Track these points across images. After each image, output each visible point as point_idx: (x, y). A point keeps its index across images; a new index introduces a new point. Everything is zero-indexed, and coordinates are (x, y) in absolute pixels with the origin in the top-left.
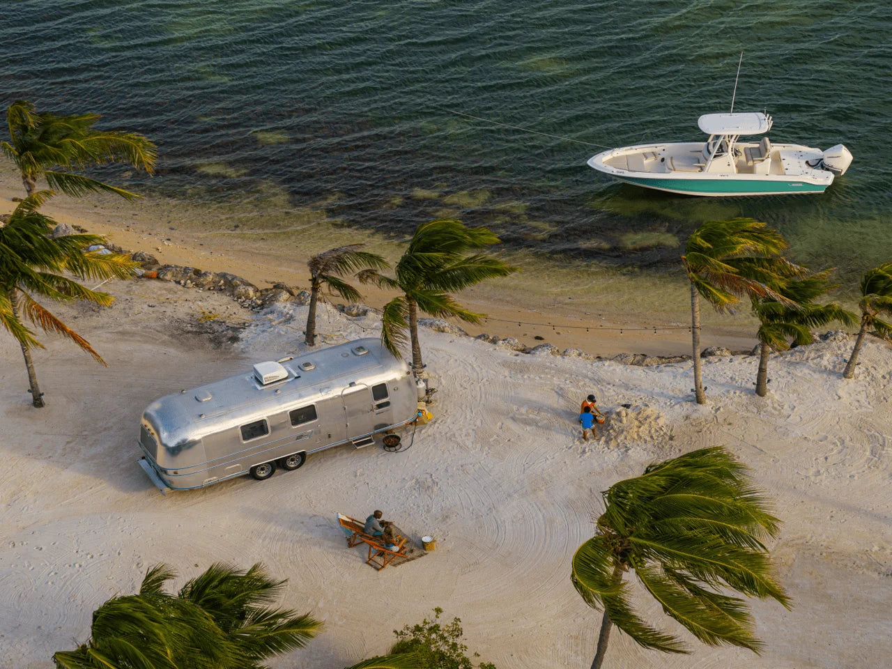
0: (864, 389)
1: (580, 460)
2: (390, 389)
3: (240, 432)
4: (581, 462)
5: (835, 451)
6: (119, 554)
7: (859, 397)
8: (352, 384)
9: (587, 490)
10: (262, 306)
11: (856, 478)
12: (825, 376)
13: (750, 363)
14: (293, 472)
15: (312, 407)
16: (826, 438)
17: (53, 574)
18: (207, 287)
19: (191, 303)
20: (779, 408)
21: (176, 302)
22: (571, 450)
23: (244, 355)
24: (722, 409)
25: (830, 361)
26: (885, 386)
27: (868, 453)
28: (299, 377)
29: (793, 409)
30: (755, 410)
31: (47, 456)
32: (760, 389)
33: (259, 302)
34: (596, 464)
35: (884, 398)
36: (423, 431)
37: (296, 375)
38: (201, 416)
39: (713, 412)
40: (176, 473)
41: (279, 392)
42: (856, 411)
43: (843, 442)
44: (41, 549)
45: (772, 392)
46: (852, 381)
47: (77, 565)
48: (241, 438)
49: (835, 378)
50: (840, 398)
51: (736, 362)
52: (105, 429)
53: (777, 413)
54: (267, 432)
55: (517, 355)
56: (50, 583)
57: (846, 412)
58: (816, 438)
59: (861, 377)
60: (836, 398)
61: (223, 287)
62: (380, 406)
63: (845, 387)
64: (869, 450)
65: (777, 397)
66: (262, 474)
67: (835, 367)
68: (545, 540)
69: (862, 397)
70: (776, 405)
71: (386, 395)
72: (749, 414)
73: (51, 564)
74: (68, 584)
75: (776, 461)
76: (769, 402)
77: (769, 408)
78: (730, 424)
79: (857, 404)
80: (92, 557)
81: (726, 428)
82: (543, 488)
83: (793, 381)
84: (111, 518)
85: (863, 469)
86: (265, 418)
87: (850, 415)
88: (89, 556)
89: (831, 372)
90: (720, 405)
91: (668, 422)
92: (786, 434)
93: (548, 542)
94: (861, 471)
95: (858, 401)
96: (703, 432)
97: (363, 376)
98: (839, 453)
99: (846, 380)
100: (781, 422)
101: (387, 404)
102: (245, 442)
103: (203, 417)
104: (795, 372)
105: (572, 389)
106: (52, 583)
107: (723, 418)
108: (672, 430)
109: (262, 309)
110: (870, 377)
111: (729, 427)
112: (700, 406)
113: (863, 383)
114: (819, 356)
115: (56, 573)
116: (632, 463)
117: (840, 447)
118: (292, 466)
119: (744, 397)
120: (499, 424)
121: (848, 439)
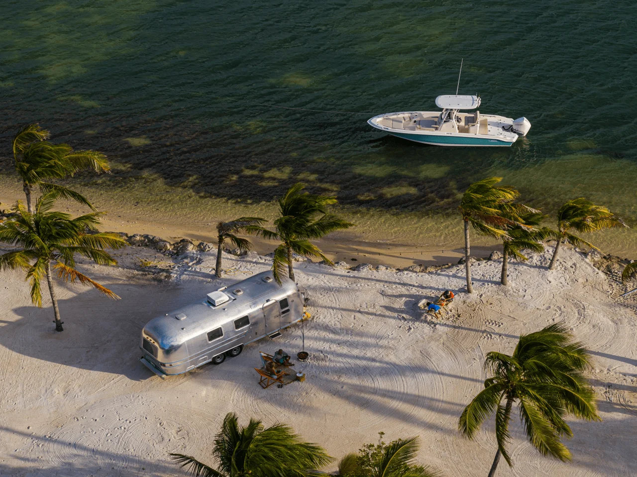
0: (563, 275)
1: (409, 334)
2: (289, 301)
3: (207, 337)
4: (410, 335)
5: (557, 315)
6: (146, 418)
7: (561, 280)
8: (268, 301)
9: (419, 352)
10: (177, 254)
11: (574, 330)
12: (537, 269)
13: (491, 265)
14: (235, 357)
15: (247, 317)
16: (550, 307)
17: (109, 435)
18: (137, 244)
19: (131, 256)
20: (517, 292)
21: (121, 256)
22: (401, 329)
23: (179, 287)
24: (483, 295)
25: (538, 259)
26: (574, 272)
27: (577, 314)
28: (236, 299)
29: (525, 292)
30: (503, 294)
31: (78, 362)
32: (503, 282)
33: (175, 252)
34: (419, 336)
35: (576, 280)
36: (308, 325)
37: (233, 298)
38: (183, 329)
39: (479, 297)
40: (171, 365)
41: (226, 309)
42: (562, 290)
43: (560, 309)
44: (96, 420)
45: (510, 281)
46: (554, 271)
47: (123, 428)
48: (208, 339)
49: (544, 270)
50: (550, 282)
51: (482, 265)
52: (108, 341)
53: (516, 295)
54: (222, 335)
55: (349, 272)
56: (109, 441)
57: (557, 291)
58: (544, 307)
59: (559, 268)
60: (548, 282)
61: (148, 244)
62: (283, 313)
63: (551, 275)
64: (576, 312)
65: (513, 285)
66: (219, 361)
67: (541, 263)
68: (404, 385)
69: (562, 280)
70: (515, 290)
71: (287, 305)
72: (500, 297)
73: (106, 429)
74: (121, 440)
75: (524, 324)
76: (510, 288)
77: (511, 292)
78: (491, 304)
79: (561, 285)
80: (130, 422)
81: (489, 306)
82: (392, 353)
83: (519, 274)
84: (133, 396)
85: (577, 324)
86: (220, 327)
87: (559, 292)
88: (128, 422)
89: (540, 267)
90: (481, 293)
91: (454, 306)
92: (526, 307)
93: (406, 386)
94: (575, 325)
95: (561, 283)
96: (476, 310)
97: (273, 295)
98: (560, 316)
99: (551, 271)
100: (520, 300)
101: (288, 310)
102: (210, 342)
103: (184, 329)
104: (519, 269)
105: (389, 290)
106: (111, 440)
107: (485, 301)
108: (457, 311)
109: (178, 255)
110: (564, 267)
111: (491, 305)
112: (470, 294)
113: (560, 271)
114: (531, 257)
115: (111, 434)
116: (440, 333)
117: (560, 312)
118: (235, 354)
119: (494, 287)
120: (353, 316)
121: (563, 307)
